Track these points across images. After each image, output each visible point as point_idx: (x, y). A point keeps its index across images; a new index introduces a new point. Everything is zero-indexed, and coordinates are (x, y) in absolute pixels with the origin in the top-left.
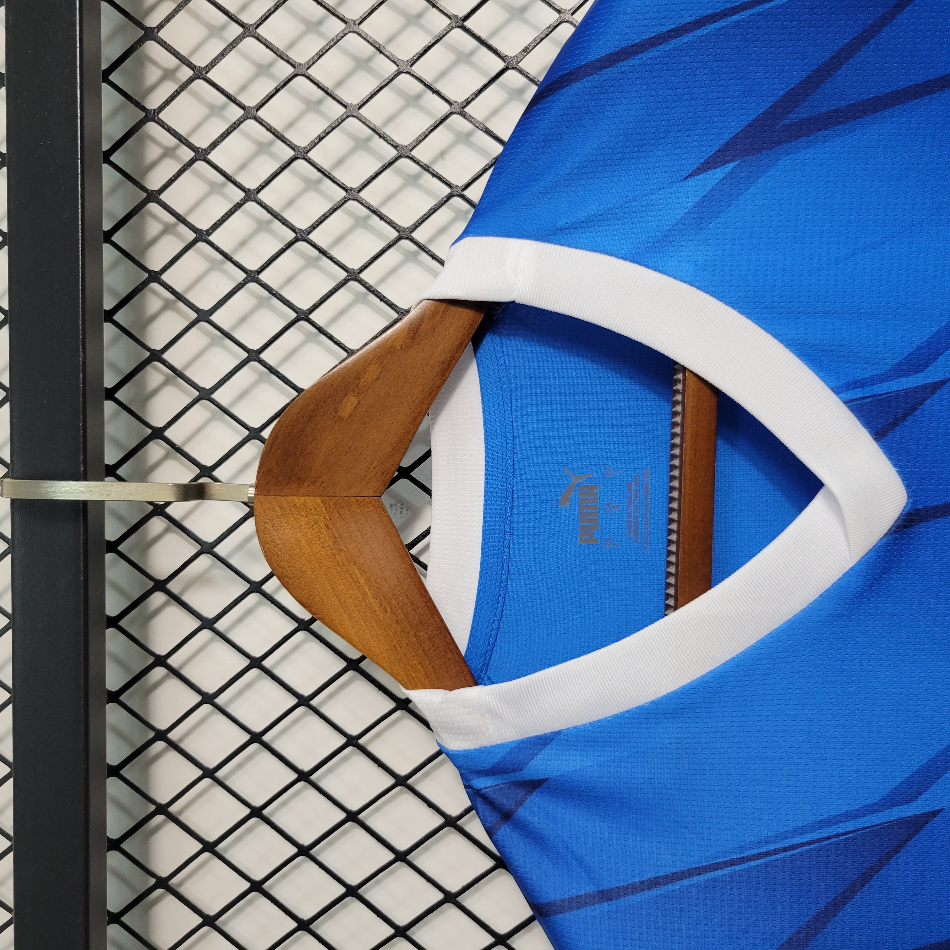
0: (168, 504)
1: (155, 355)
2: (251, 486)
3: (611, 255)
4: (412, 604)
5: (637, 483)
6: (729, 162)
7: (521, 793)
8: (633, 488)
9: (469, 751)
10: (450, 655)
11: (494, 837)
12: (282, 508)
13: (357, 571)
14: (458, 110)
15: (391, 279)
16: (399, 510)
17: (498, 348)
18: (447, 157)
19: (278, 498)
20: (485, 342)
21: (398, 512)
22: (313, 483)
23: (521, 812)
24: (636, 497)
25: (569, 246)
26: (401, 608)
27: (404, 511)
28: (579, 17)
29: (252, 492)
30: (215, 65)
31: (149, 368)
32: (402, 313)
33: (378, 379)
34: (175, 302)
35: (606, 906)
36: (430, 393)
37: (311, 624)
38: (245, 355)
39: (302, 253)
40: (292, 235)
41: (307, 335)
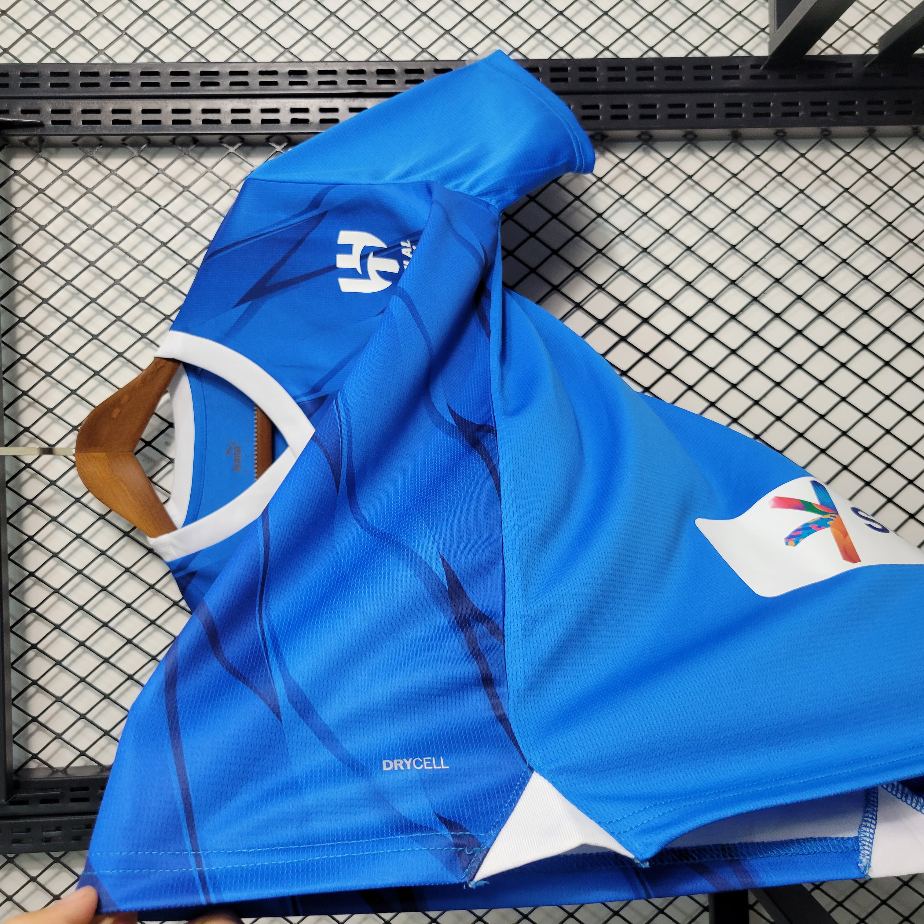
1: (24, 392)
2: (73, 450)
12: (88, 458)
13: (123, 485)
14: (166, 282)
16: (147, 461)
18: (163, 300)
19: (86, 454)
22: (102, 447)
29: (74, 453)
34: (32, 367)
38: (69, 392)
39: (95, 344)
40: (91, 337)
41: (100, 382)
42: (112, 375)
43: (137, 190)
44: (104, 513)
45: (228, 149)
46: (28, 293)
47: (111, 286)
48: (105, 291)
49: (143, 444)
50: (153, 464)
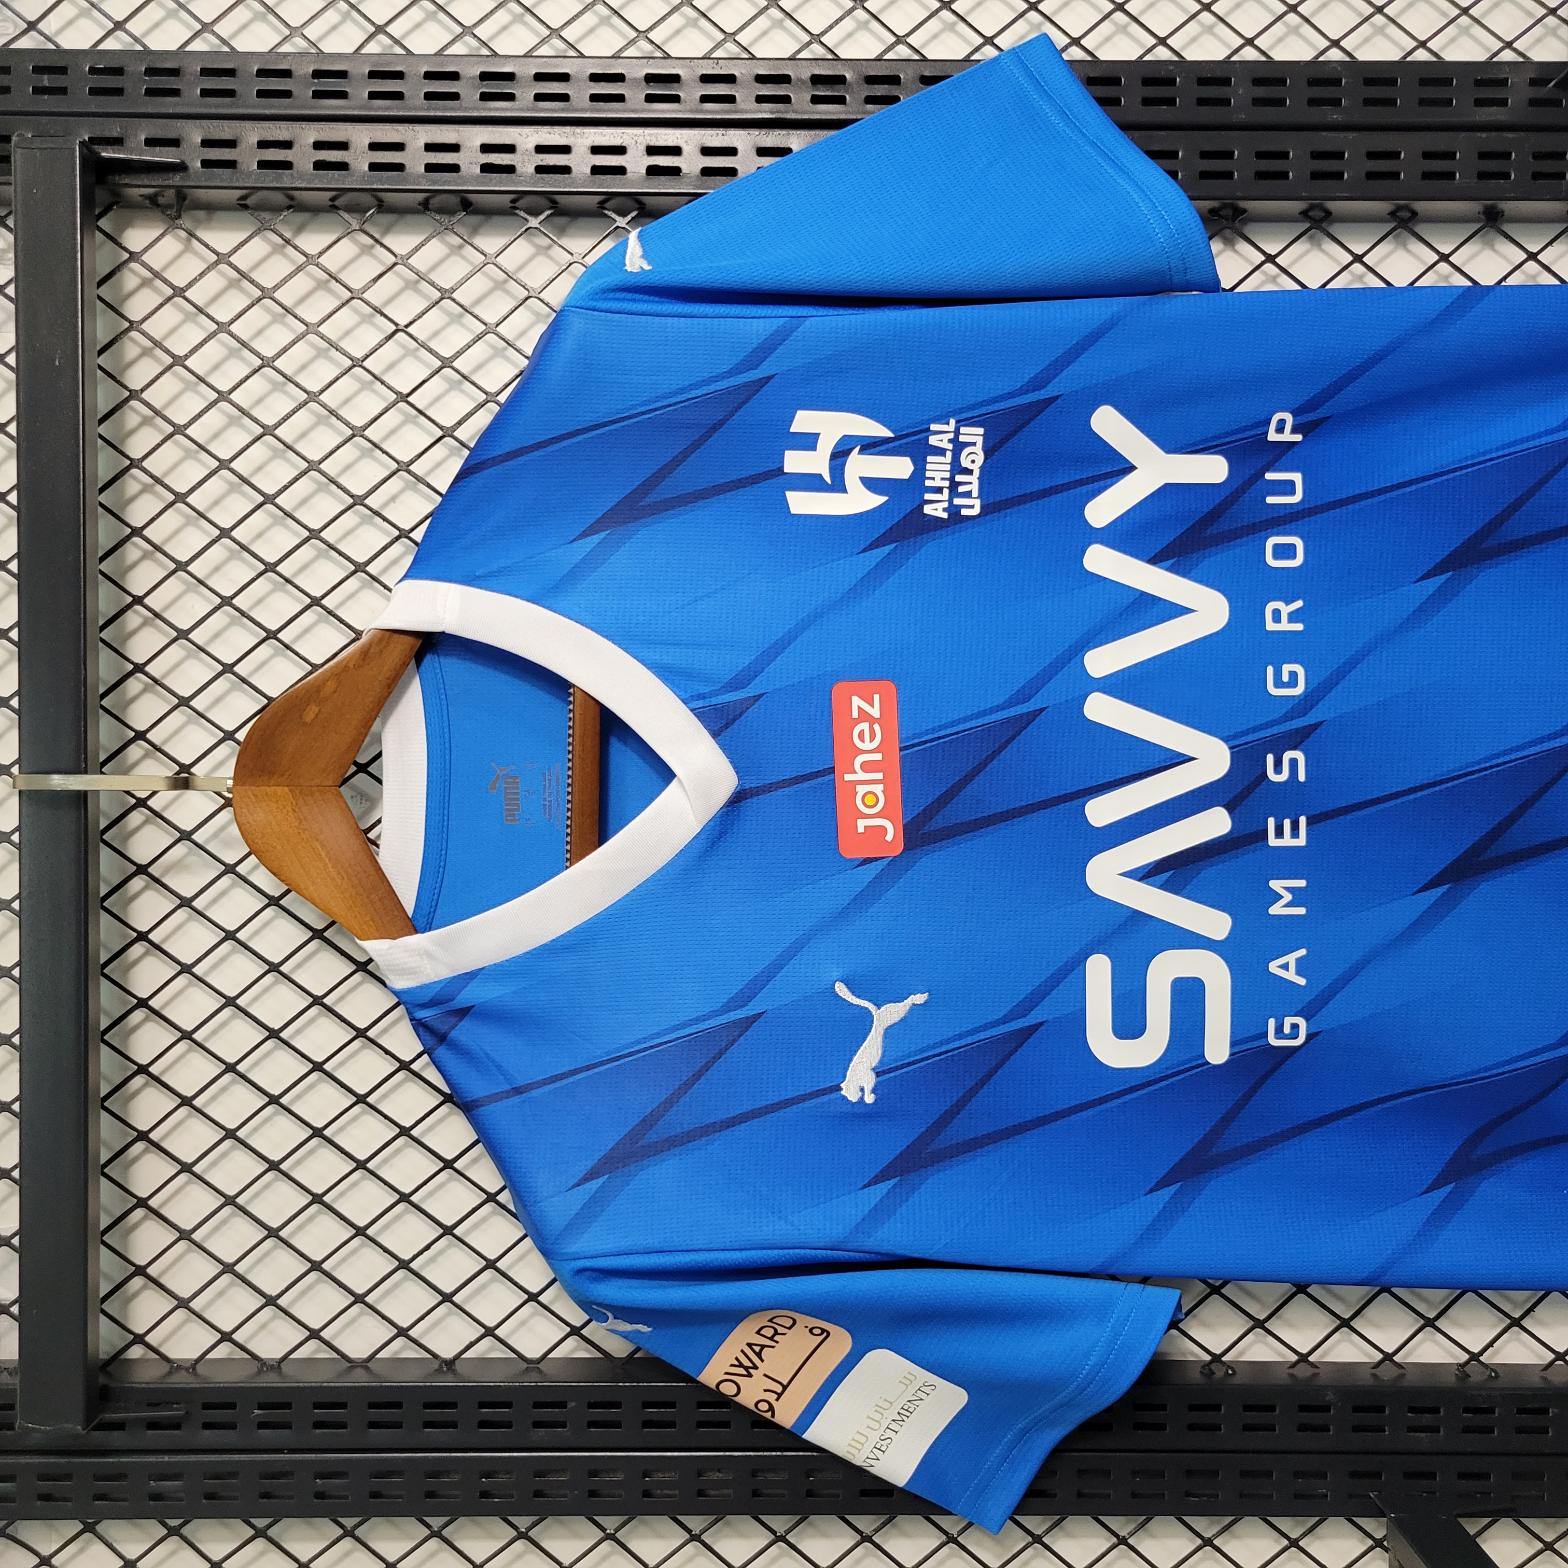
0: (150, 797)
2: (229, 778)
3: (517, 597)
4: (365, 872)
5: (550, 773)
6: (603, 531)
7: (453, 1020)
8: (547, 777)
9: (413, 988)
10: (396, 913)
11: (433, 1056)
12: (255, 796)
13: (319, 847)
14: (404, 468)
15: (350, 603)
17: (437, 665)
18: (398, 501)
19: (253, 788)
20: (425, 661)
21: (357, 803)
22: (282, 775)
23: (453, 1034)
24: (550, 786)
25: (486, 589)
26: (356, 876)
28: (502, 398)
29: (230, 783)
30: (193, 423)
31: (131, 680)
32: (359, 634)
33: (335, 692)
35: (517, 1099)
36: (379, 703)
39: (270, 581)
41: (279, 652)
43: (356, 295)
44: (277, 894)
45: (526, 220)
46: (150, 481)
48: (292, 483)
49: (356, 768)
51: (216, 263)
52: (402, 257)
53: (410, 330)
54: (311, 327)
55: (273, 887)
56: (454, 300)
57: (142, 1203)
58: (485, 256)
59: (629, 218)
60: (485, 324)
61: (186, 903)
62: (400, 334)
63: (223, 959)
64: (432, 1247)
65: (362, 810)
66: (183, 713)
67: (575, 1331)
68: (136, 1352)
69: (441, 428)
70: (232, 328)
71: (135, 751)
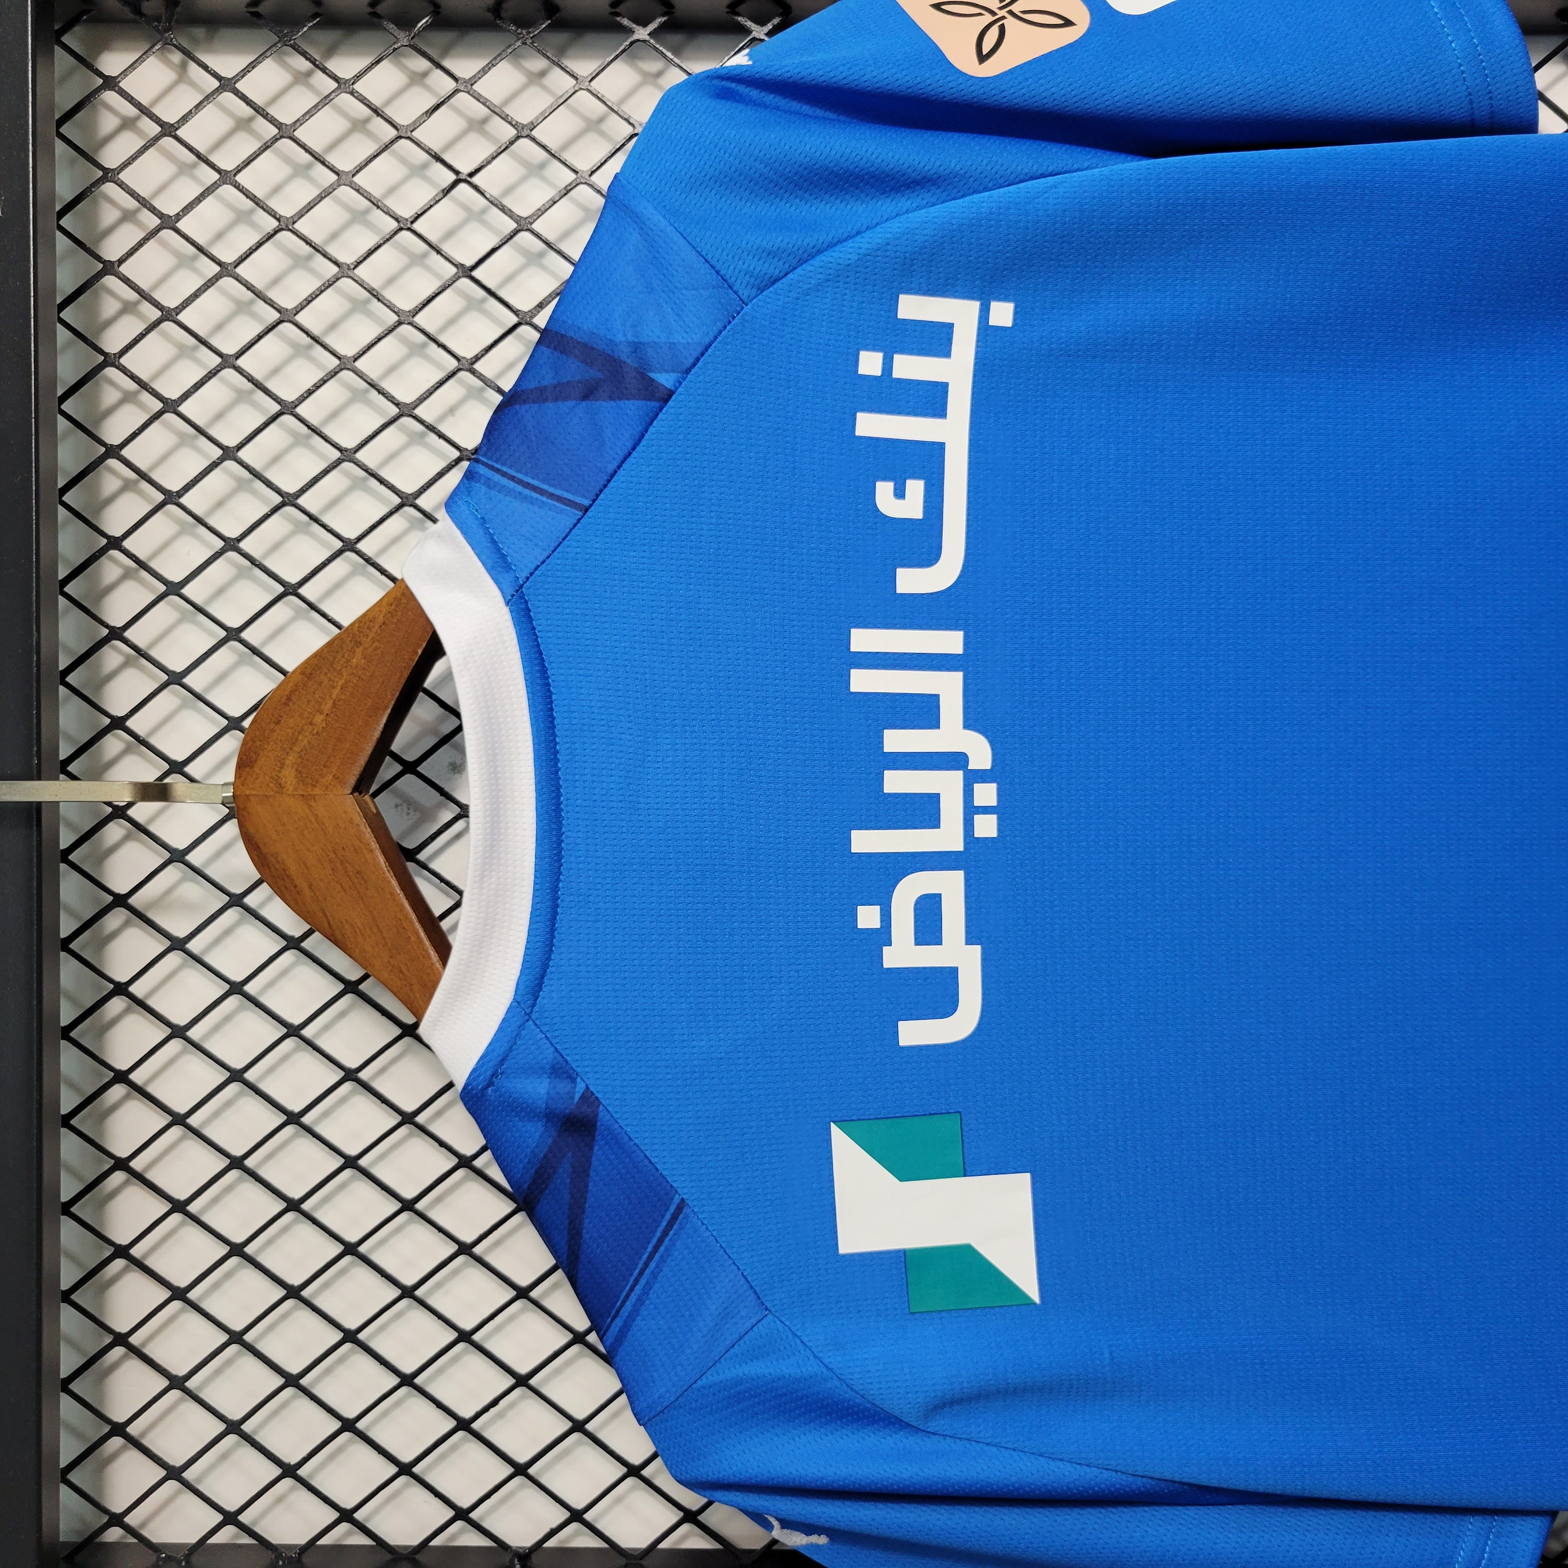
0: (130, 805)
1: (115, 632)
2: (228, 785)
14: (467, 366)
15: (394, 549)
16: (406, 810)
21: (405, 814)
27: (411, 812)
29: (230, 790)
30: (187, 306)
31: (106, 649)
34: (136, 571)
37: (302, 941)
38: (223, 634)
39: (289, 518)
40: (278, 499)
41: (297, 610)
42: (328, 593)
43: (404, 133)
44: (297, 934)
45: (632, 32)
46: (132, 386)
47: (333, 374)
48: (317, 386)
49: (398, 768)
50: (418, 815)
51: (217, 91)
52: (466, 81)
53: (476, 180)
54: (344, 177)
55: (293, 925)
56: (534, 140)
57: (121, 1339)
58: (576, 79)
59: (770, 26)
60: (576, 172)
61: (178, 945)
62: (462, 187)
63: (228, 1018)
64: (501, 1402)
65: (410, 822)
66: (175, 693)
67: (690, 1517)
68: (114, 1534)
69: (515, 312)
70: (240, 178)
71: (114, 743)
